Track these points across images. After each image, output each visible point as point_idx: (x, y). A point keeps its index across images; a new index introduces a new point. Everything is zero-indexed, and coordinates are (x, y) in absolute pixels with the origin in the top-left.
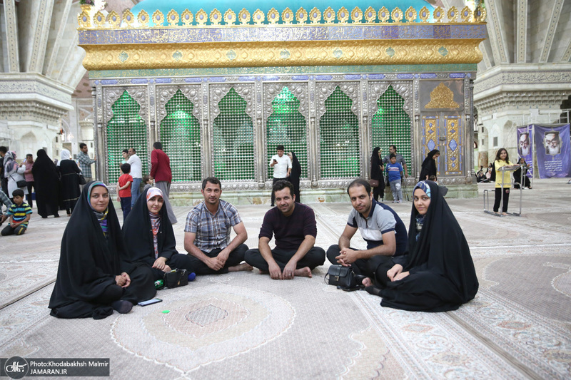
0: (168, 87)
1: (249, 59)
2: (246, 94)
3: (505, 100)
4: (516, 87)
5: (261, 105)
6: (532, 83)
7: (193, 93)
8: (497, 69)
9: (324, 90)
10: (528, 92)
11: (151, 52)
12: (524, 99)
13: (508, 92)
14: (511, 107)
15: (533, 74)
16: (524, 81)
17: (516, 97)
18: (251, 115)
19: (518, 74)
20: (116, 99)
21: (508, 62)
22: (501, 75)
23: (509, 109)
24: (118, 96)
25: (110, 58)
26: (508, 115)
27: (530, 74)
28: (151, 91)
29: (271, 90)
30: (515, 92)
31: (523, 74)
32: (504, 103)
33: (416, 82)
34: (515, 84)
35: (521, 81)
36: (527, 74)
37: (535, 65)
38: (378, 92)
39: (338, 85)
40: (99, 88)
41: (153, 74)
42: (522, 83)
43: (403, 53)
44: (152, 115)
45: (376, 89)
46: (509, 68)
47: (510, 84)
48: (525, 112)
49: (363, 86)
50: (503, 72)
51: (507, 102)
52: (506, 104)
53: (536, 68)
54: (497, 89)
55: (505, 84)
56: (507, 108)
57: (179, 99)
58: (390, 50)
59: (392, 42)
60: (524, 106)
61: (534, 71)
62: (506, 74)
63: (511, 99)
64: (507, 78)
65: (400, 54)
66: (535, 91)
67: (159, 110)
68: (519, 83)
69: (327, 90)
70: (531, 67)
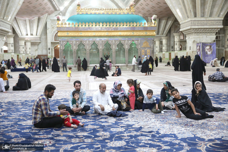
0: (78, 41)
1: (99, 35)
2: (98, 43)
3: (193, 32)
4: (196, 27)
5: (101, 46)
6: (203, 25)
7: (85, 43)
8: (189, 19)
9: (117, 42)
10: (201, 29)
11: (74, 33)
12: (200, 32)
13: (193, 29)
14: (195, 35)
15: (204, 22)
16: (200, 25)
17: (197, 31)
18: (99, 48)
19: (197, 22)
20: (65, 44)
21: (193, 16)
22: (191, 22)
23: (194, 36)
24: (66, 43)
25: (64, 34)
26: (194, 38)
27: (202, 22)
28: (74, 42)
29: (104, 42)
30: (196, 29)
31: (199, 22)
32: (192, 33)
33: (139, 41)
34: (196, 25)
35: (198, 24)
36: (201, 22)
37: (204, 18)
38: (130, 43)
39: (120, 41)
40: (61, 41)
41: (75, 38)
42: (199, 25)
43: (136, 33)
44: (75, 48)
45: (130, 42)
46: (194, 19)
47: (194, 26)
48: (201, 37)
49: (126, 41)
50: (191, 21)
51: (194, 33)
52: (193, 33)
53: (205, 19)
54: (189, 27)
55: (192, 25)
56: (193, 35)
57: (81, 44)
58: (133, 33)
59: (133, 31)
60: (200, 34)
61: (204, 21)
62: (193, 22)
63: (195, 32)
64: (193, 23)
65: (135, 34)
66: (204, 29)
67: (76, 47)
68: (198, 25)
69: (117, 43)
70: (203, 19)
